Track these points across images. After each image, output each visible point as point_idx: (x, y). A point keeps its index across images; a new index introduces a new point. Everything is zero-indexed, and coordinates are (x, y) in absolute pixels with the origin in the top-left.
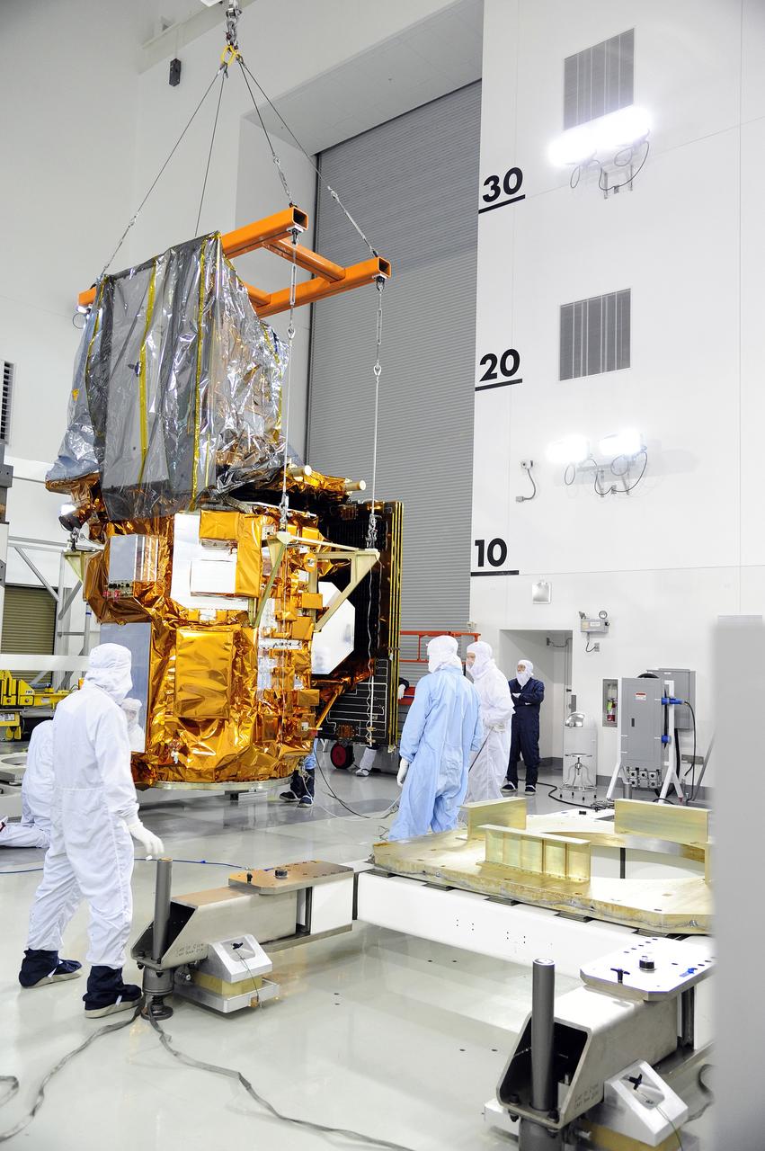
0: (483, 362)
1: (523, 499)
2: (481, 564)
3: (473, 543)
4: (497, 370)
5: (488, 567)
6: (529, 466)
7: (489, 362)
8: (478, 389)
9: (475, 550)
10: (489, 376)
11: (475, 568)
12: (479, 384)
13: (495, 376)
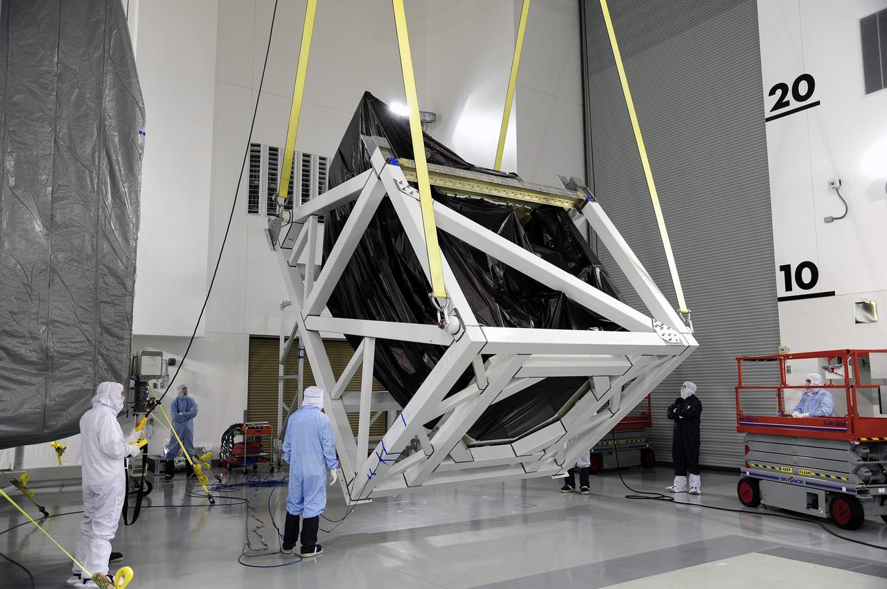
0: (772, 92)
1: (833, 219)
2: (789, 288)
3: (778, 269)
4: (789, 97)
5: (796, 290)
6: (837, 185)
7: (779, 92)
8: (769, 120)
9: (780, 276)
10: (780, 104)
11: (782, 292)
12: (768, 114)
13: (787, 104)
